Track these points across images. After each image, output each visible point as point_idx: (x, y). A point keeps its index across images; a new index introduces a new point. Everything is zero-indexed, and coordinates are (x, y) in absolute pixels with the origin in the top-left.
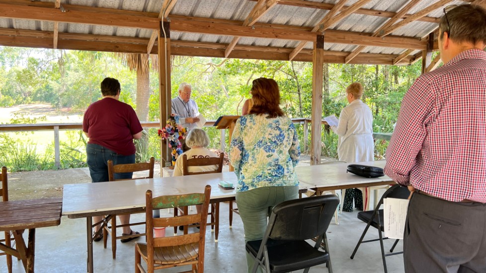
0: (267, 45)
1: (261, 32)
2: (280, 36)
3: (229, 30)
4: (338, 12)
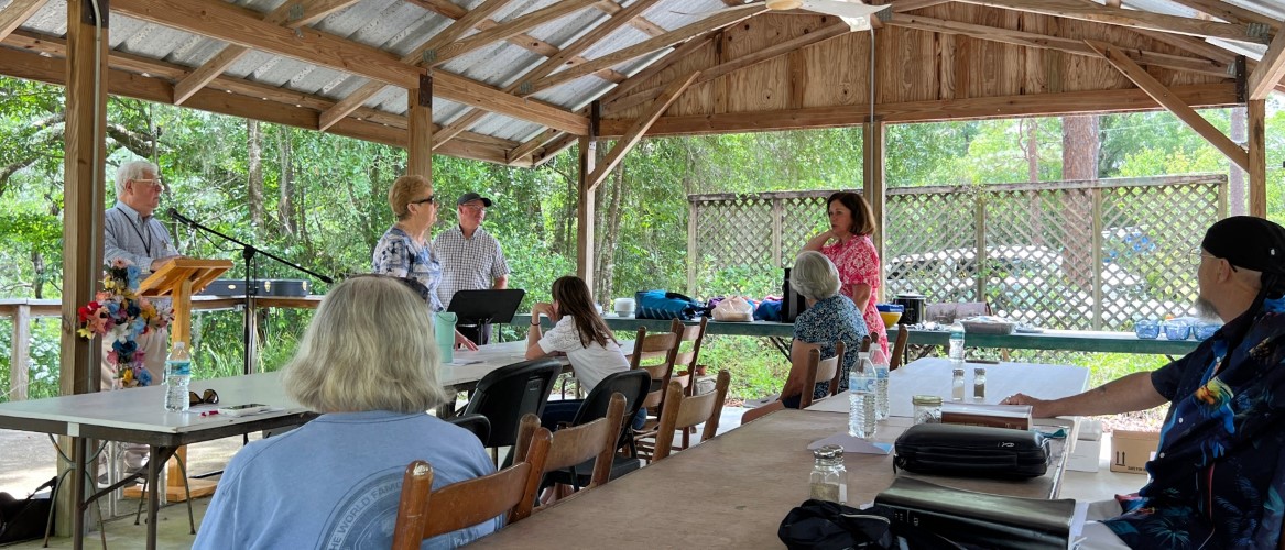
0: (282, 82)
1: (314, 47)
2: (352, 63)
3: (248, 30)
4: (473, 31)
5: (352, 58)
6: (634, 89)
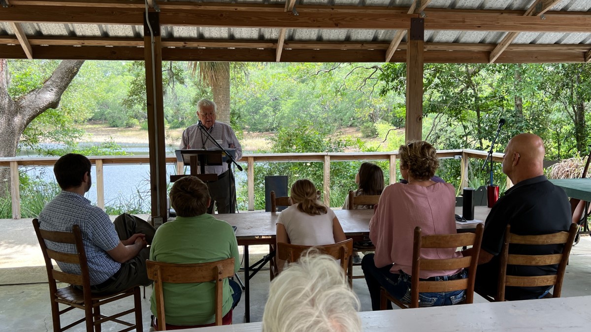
1: (309, 19)
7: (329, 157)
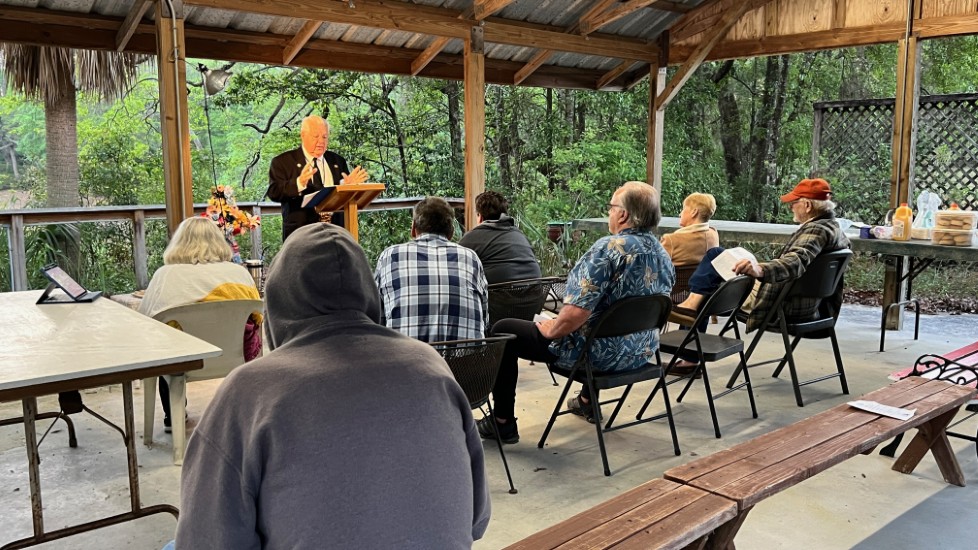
0: (369, 41)
1: (367, 14)
2: (404, 24)
3: (303, 7)
5: (403, 19)
6: (698, 17)
7: (259, 209)
